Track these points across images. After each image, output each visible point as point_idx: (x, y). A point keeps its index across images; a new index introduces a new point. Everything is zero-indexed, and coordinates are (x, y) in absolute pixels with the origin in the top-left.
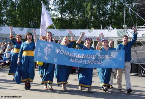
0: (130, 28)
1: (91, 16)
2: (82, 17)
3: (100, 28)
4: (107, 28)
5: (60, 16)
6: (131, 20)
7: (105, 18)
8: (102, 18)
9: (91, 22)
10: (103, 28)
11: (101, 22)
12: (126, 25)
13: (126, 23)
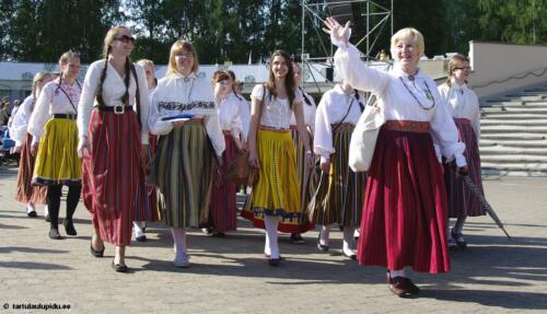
0: (317, 61)
1: (225, 32)
2: (203, 35)
3: (247, 63)
4: (264, 62)
5: (147, 34)
6: (319, 42)
7: (259, 36)
8: (251, 38)
9: (225, 47)
10: (255, 62)
11: (247, 47)
12: (308, 55)
13: (308, 49)
